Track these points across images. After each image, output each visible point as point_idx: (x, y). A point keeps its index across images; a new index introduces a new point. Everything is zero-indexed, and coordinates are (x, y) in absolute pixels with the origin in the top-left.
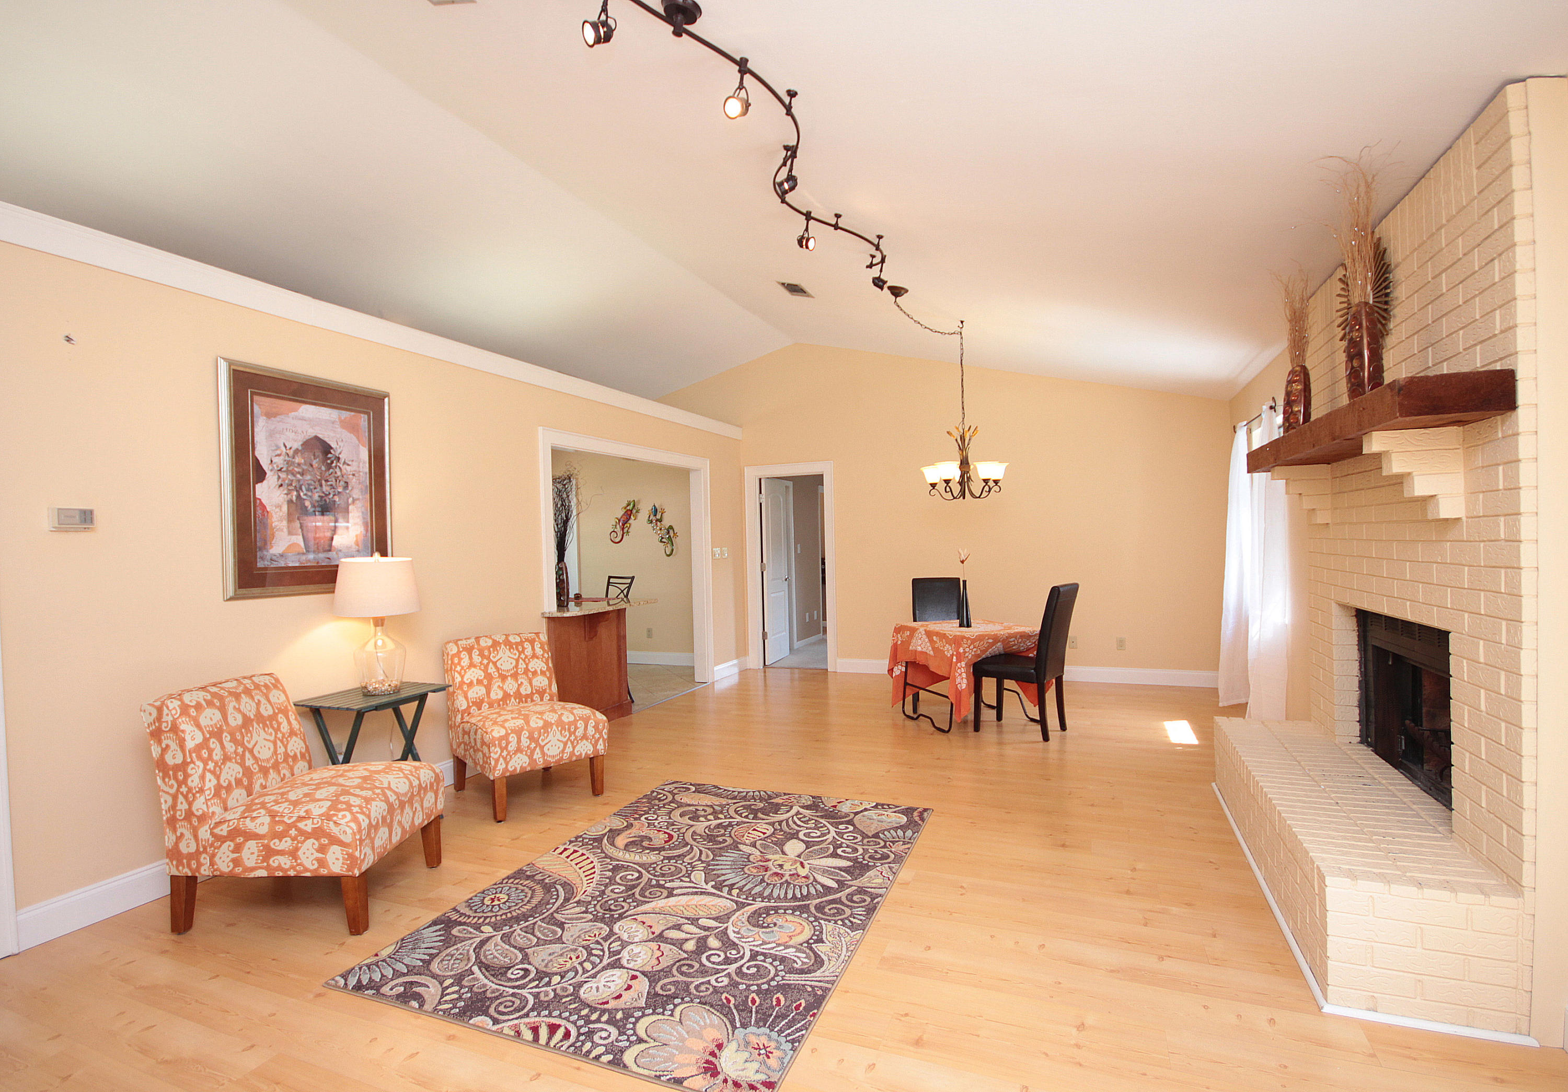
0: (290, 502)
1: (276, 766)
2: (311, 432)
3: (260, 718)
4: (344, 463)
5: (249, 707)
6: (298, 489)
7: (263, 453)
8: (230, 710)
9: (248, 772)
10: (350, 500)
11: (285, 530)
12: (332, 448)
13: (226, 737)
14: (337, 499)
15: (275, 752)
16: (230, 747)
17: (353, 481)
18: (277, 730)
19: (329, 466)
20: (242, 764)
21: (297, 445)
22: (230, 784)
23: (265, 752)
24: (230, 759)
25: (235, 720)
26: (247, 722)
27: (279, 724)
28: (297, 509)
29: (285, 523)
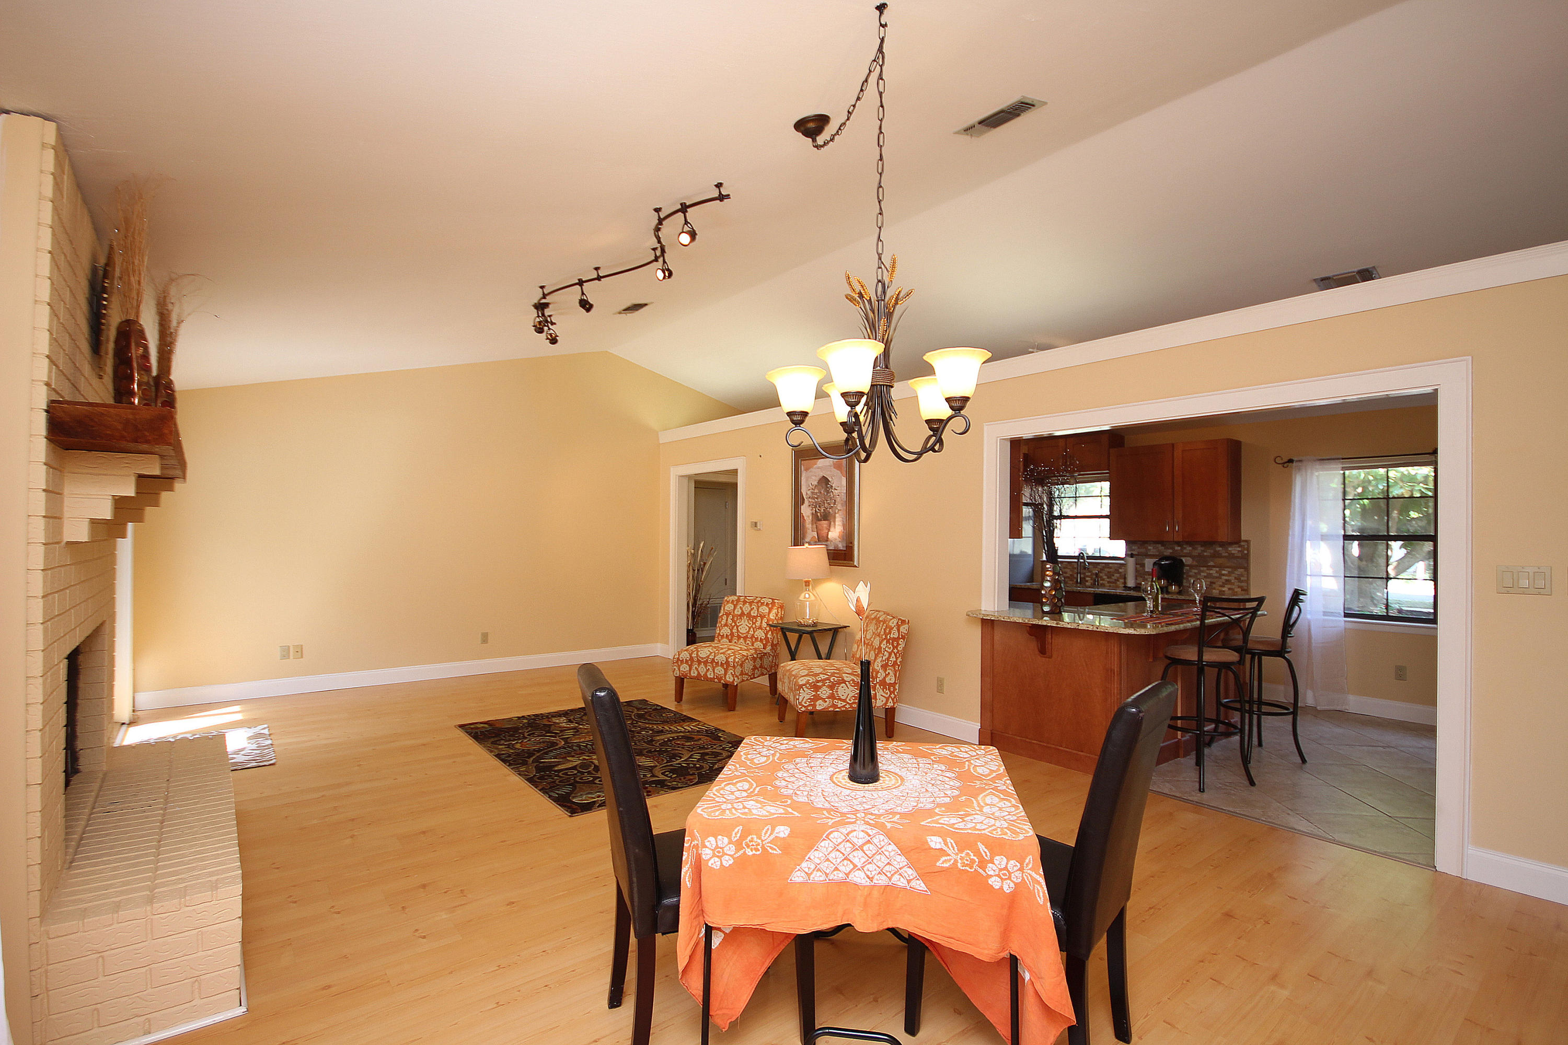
0: (813, 514)
1: (745, 638)
2: (822, 474)
3: (749, 615)
4: (835, 489)
5: (747, 608)
6: (816, 507)
7: (804, 490)
8: (738, 607)
9: (732, 634)
10: (837, 511)
11: (810, 529)
12: (829, 481)
13: (731, 617)
14: (831, 511)
15: (748, 632)
16: (730, 621)
17: (838, 499)
18: (754, 623)
19: (828, 492)
20: (731, 630)
21: (816, 483)
22: (723, 635)
23: (743, 630)
24: (727, 626)
25: (738, 612)
26: (743, 614)
27: (756, 621)
28: (816, 518)
29: (810, 526)
